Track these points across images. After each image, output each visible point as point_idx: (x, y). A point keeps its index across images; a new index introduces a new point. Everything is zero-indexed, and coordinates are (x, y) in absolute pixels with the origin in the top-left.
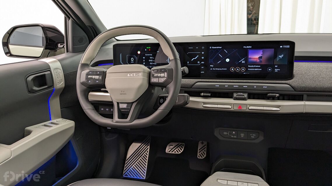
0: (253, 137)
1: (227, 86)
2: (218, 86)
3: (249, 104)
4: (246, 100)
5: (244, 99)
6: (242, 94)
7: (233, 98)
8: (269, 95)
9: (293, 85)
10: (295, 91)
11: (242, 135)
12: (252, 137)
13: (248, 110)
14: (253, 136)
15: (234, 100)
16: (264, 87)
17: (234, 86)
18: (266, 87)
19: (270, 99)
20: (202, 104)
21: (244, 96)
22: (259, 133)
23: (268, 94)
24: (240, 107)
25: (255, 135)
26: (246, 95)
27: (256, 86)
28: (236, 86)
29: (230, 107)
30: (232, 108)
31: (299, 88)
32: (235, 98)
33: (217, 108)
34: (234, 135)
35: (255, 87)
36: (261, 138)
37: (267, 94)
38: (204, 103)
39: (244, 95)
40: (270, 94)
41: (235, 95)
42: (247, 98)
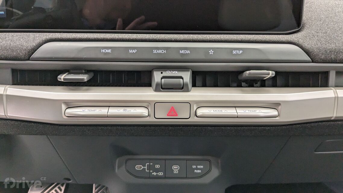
0: (199, 171)
1: (135, 51)
2: (109, 51)
3: (197, 102)
4: (188, 91)
5: (182, 88)
6: (176, 73)
7: (154, 84)
8: (250, 74)
9: (306, 45)
10: (313, 62)
11: (176, 169)
12: (195, 171)
13: (194, 120)
14: (198, 168)
15: (156, 90)
16: (234, 52)
17: (155, 51)
18: (241, 52)
19: (255, 85)
20: (64, 107)
21: (183, 79)
22: (210, 161)
23: (248, 72)
24: (173, 112)
25: (202, 167)
26: (187, 77)
27: (212, 49)
28: (160, 51)
29: (143, 111)
30: (149, 115)
31: (323, 54)
32: (157, 85)
33: (107, 117)
34: (157, 171)
35: (211, 52)
36: (215, 173)
37: (241, 72)
38: (70, 104)
39: (183, 76)
40: (252, 71)
41: (157, 77)
42: (190, 85)
